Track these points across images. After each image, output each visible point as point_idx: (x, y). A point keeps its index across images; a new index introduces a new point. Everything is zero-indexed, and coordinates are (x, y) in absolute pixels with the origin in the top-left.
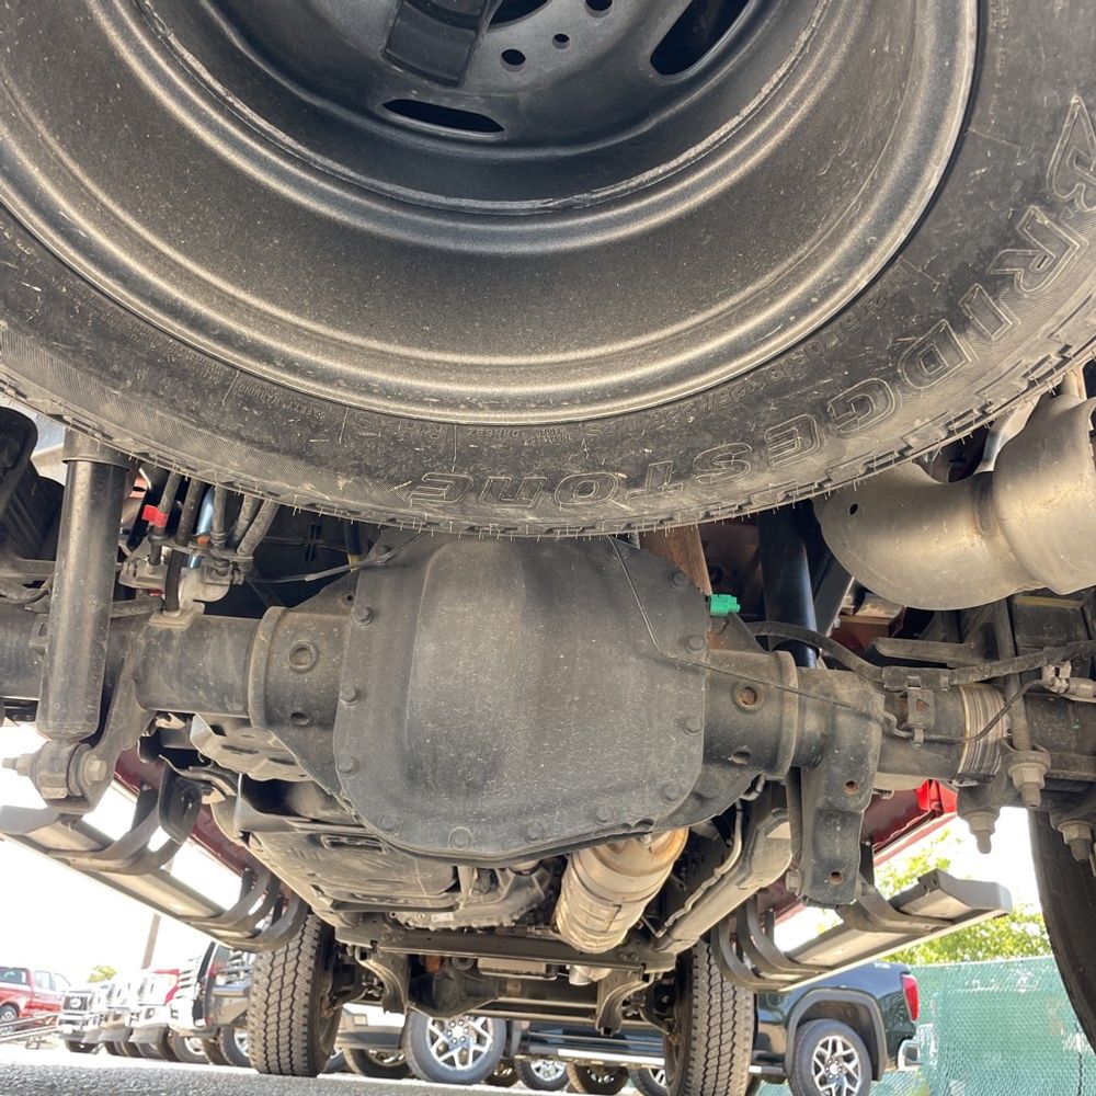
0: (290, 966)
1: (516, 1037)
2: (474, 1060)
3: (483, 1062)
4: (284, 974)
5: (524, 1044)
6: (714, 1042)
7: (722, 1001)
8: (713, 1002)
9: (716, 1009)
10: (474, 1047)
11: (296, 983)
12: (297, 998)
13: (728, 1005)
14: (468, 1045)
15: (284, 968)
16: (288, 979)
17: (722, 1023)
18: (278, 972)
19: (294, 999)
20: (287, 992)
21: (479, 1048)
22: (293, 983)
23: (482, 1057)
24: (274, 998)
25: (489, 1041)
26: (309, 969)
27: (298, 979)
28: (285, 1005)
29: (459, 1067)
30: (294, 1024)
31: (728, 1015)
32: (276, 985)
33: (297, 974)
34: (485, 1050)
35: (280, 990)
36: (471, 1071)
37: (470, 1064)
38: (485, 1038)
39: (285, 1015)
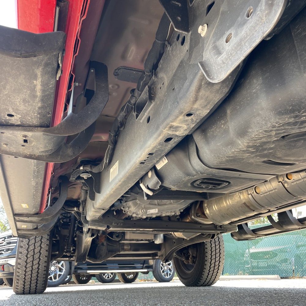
0: (38, 244)
1: (73, 268)
2: (59, 277)
3: (62, 277)
4: (35, 248)
5: (76, 270)
6: (213, 261)
7: (215, 246)
8: (212, 246)
9: (214, 249)
10: (59, 273)
11: (41, 252)
12: (42, 259)
13: (217, 247)
14: (57, 273)
15: (34, 245)
16: (37, 250)
17: (216, 254)
18: (32, 248)
19: (40, 259)
20: (37, 256)
21: (60, 273)
22: (40, 252)
23: (61, 276)
24: (31, 259)
25: (64, 270)
26: (47, 245)
27: (42, 250)
28: (35, 262)
29: (54, 280)
30: (40, 270)
31: (218, 251)
32: (31, 253)
33: (41, 248)
34: (62, 273)
35: (33, 256)
36: (58, 281)
37: (57, 279)
38: (63, 270)
39: (35, 267)
